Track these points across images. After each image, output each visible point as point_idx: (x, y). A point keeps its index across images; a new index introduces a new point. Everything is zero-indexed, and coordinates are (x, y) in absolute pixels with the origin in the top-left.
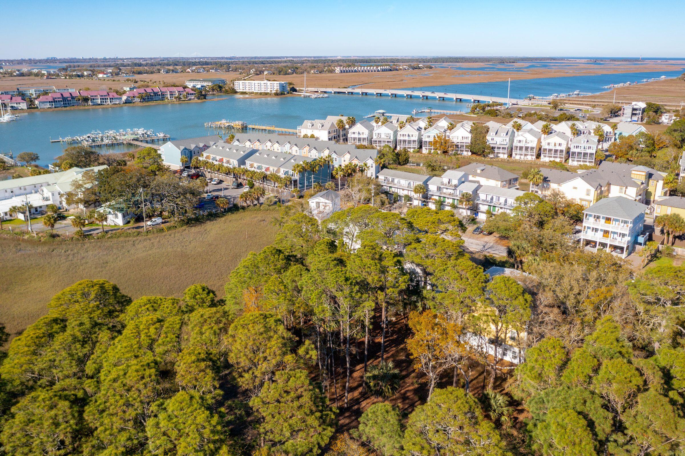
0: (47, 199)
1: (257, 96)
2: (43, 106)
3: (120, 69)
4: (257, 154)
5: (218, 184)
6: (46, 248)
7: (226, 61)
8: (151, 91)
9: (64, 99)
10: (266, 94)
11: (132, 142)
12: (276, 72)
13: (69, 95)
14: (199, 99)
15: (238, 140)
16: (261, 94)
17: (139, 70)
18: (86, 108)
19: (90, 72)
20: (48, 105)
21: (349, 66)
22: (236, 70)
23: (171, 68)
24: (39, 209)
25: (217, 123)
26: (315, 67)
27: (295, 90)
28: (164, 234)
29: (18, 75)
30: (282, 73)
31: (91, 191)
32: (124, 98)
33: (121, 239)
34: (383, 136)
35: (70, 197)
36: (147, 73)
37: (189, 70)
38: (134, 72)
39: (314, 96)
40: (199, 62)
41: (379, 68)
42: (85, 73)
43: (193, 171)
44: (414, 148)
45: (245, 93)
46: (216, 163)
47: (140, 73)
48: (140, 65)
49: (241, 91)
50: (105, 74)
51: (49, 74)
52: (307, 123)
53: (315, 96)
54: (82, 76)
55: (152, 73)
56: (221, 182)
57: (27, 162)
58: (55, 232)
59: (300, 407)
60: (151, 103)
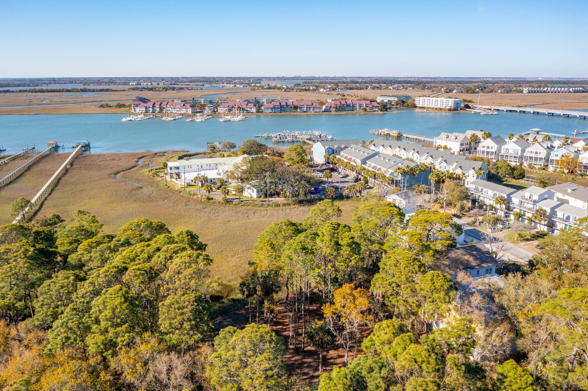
0: (219, 174)
1: (433, 111)
2: (266, 111)
3: (338, 86)
4: (377, 157)
5: (343, 177)
6: (201, 206)
7: (427, 80)
8: (345, 103)
9: (281, 107)
10: (441, 109)
11: (306, 141)
12: (464, 91)
13: (285, 104)
14: (381, 111)
15: (374, 145)
16: (436, 109)
17: (351, 86)
18: (295, 113)
19: (314, 87)
20: (270, 111)
21: (540, 87)
22: (430, 88)
23: (377, 85)
24: (213, 181)
25: (380, 131)
26: (504, 87)
27: (469, 108)
28: (278, 208)
29: (267, 89)
30: (470, 91)
31: (244, 172)
32: (324, 107)
33: (249, 207)
34: (511, 152)
35: (231, 175)
36: (357, 89)
37: (391, 87)
38: (347, 88)
39: (483, 113)
40: (404, 81)
41: (571, 90)
42: (311, 88)
43: (331, 166)
44: (541, 165)
45: (423, 108)
46: (345, 160)
47: (351, 89)
48: (356, 82)
49: (421, 106)
50: (324, 89)
51: (287, 88)
52: (444, 135)
53: (485, 113)
54: (309, 90)
55: (361, 89)
56: (347, 176)
57: (228, 149)
58: (211, 197)
59: (182, 314)
60: (342, 113)
